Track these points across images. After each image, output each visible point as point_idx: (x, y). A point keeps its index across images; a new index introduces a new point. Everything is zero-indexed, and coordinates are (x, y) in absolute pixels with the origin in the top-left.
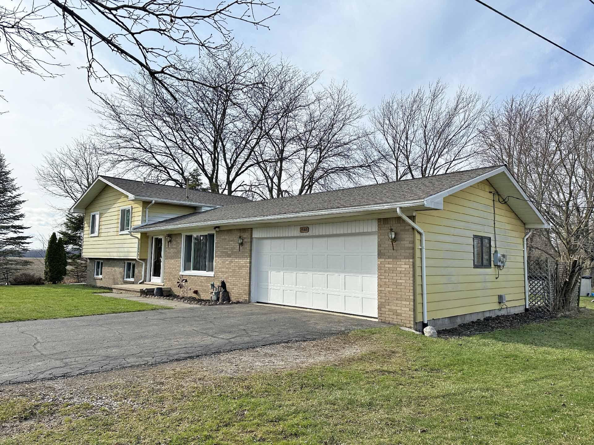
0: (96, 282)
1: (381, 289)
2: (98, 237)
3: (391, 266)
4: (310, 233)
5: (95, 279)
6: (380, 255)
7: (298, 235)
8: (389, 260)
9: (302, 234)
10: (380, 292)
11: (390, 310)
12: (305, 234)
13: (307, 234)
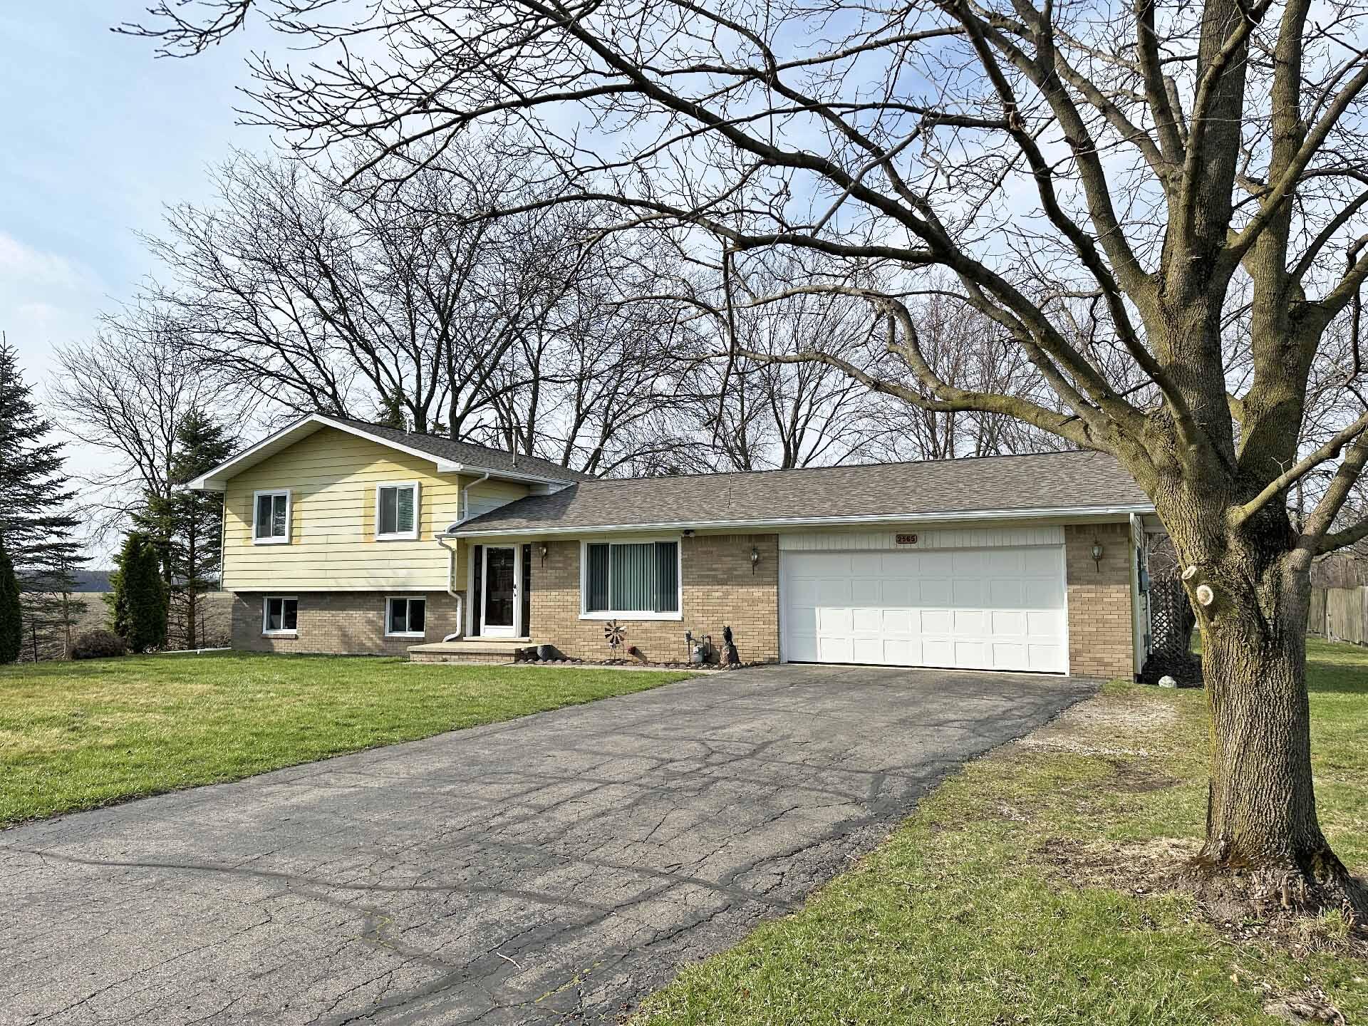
0: (272, 645)
1: (1074, 629)
2: (289, 544)
3: (1093, 595)
4: (919, 544)
5: (267, 638)
6: (1071, 580)
7: (893, 547)
8: (1090, 587)
9: (901, 546)
10: (1072, 634)
11: (1093, 659)
12: (908, 546)
13: (914, 546)
